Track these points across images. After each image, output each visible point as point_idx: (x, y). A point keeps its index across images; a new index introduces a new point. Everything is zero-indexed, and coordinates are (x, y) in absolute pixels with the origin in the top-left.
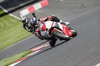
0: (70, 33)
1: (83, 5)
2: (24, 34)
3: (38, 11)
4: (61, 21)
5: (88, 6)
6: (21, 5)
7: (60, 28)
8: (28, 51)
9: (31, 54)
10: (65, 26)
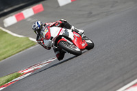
0: (83, 45)
1: (91, 13)
2: (9, 51)
3: (29, 20)
4: (73, 27)
5: (98, 14)
6: (5, 11)
7: (69, 37)
8: (15, 74)
9: (19, 78)
10: (77, 35)
